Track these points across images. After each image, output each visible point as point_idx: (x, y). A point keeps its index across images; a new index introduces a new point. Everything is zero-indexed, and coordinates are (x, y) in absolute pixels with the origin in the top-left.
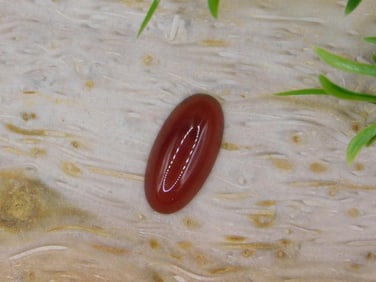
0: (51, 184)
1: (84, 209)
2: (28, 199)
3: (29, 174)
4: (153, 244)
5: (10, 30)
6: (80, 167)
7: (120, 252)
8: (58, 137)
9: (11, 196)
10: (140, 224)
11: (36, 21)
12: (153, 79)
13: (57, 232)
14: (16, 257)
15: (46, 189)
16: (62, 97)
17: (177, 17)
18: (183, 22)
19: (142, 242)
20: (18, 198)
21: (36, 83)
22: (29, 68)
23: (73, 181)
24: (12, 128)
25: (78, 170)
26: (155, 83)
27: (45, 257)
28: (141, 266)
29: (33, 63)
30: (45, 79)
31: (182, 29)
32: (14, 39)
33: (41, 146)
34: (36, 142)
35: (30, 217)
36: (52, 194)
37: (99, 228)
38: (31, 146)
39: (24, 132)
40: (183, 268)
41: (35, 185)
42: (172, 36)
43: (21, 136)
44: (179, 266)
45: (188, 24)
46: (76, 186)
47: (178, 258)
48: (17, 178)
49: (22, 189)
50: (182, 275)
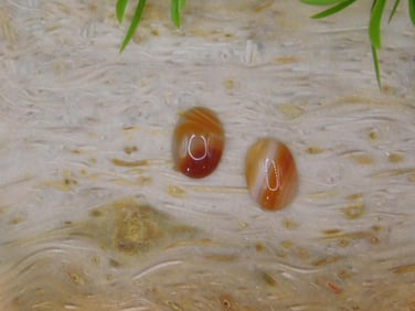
0: (160, 207)
1: (193, 225)
2: (141, 224)
3: (139, 201)
4: (259, 247)
5: (103, 75)
6: (182, 188)
7: (231, 258)
8: (160, 164)
9: (126, 223)
10: (244, 232)
11: (124, 64)
12: (237, 100)
13: (171, 250)
14: (138, 277)
15: (156, 212)
16: (157, 128)
17: (249, 42)
18: (255, 46)
19: (248, 247)
20: (133, 224)
21: (133, 119)
22: (125, 107)
23: (179, 201)
24: (117, 162)
25: (182, 191)
26: (238, 104)
27: (164, 273)
28: (251, 268)
29: (128, 101)
30: (140, 114)
31: (256, 52)
32: (107, 82)
33: (145, 175)
34: (141, 171)
35: (146, 239)
36: (162, 216)
37: (208, 240)
38: (137, 176)
39: (129, 165)
40: (289, 265)
41: (146, 210)
42: (248, 59)
43: (125, 169)
44: (284, 264)
45: (260, 47)
46: (183, 206)
47: (283, 256)
48: (128, 206)
49: (135, 215)
50: (288, 271)
